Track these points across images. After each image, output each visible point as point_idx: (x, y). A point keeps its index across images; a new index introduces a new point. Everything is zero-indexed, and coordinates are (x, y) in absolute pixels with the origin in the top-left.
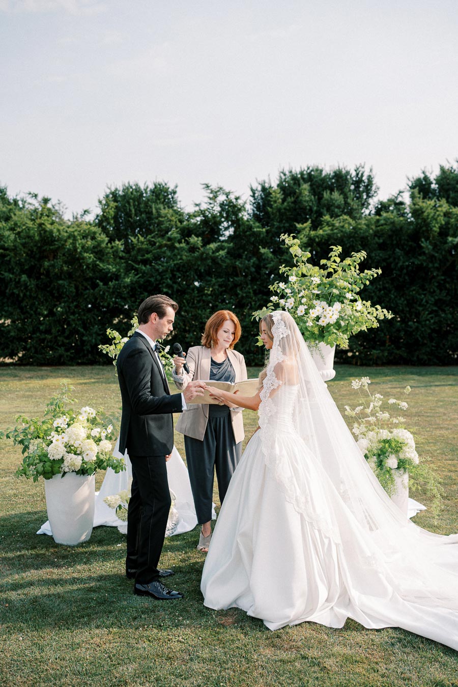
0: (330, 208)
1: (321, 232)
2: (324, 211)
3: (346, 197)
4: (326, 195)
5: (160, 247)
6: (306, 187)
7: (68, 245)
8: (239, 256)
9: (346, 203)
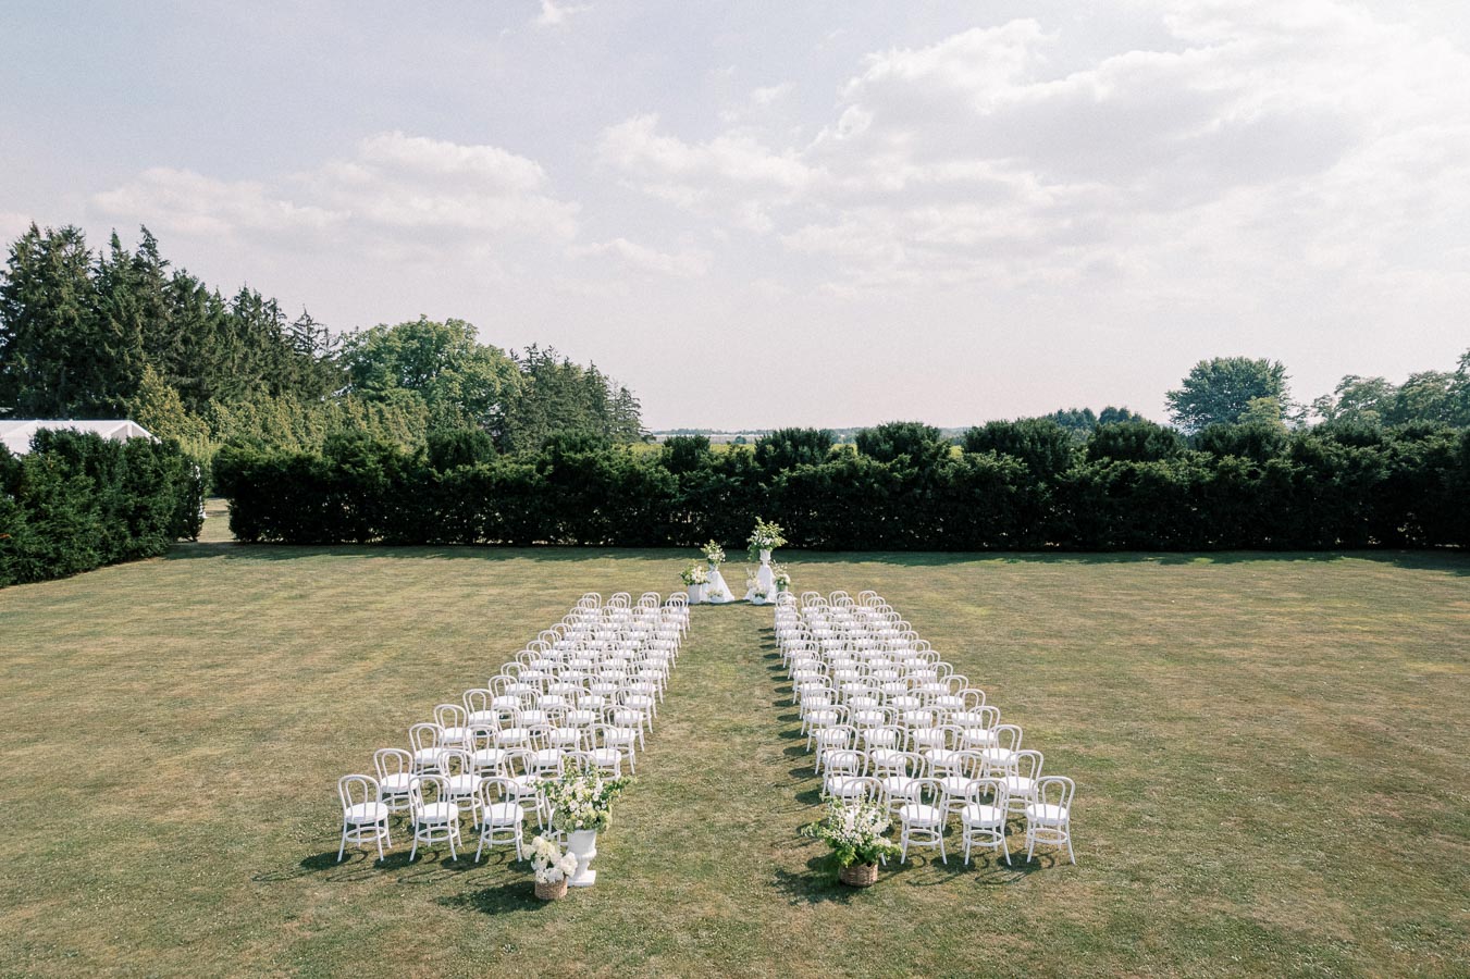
0: (802, 456)
1: (794, 474)
2: (798, 459)
3: (812, 451)
4: (800, 449)
5: (700, 477)
6: (788, 443)
7: (648, 478)
8: (748, 485)
9: (812, 454)
